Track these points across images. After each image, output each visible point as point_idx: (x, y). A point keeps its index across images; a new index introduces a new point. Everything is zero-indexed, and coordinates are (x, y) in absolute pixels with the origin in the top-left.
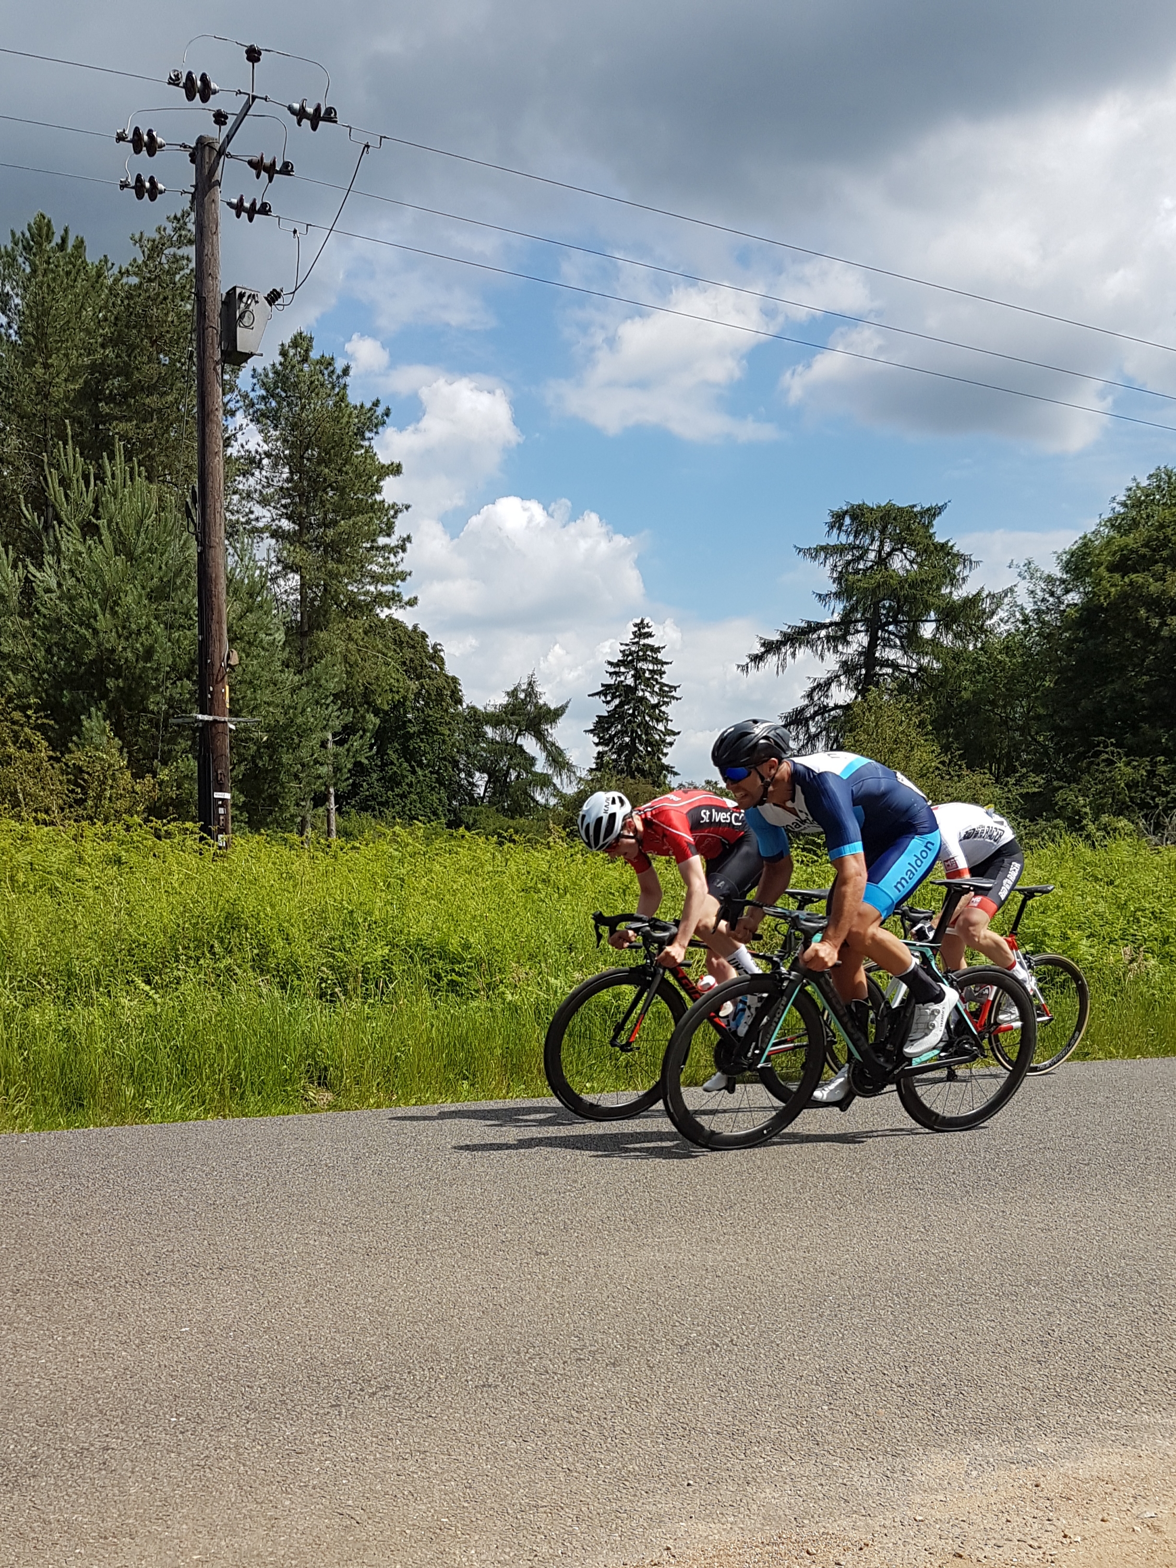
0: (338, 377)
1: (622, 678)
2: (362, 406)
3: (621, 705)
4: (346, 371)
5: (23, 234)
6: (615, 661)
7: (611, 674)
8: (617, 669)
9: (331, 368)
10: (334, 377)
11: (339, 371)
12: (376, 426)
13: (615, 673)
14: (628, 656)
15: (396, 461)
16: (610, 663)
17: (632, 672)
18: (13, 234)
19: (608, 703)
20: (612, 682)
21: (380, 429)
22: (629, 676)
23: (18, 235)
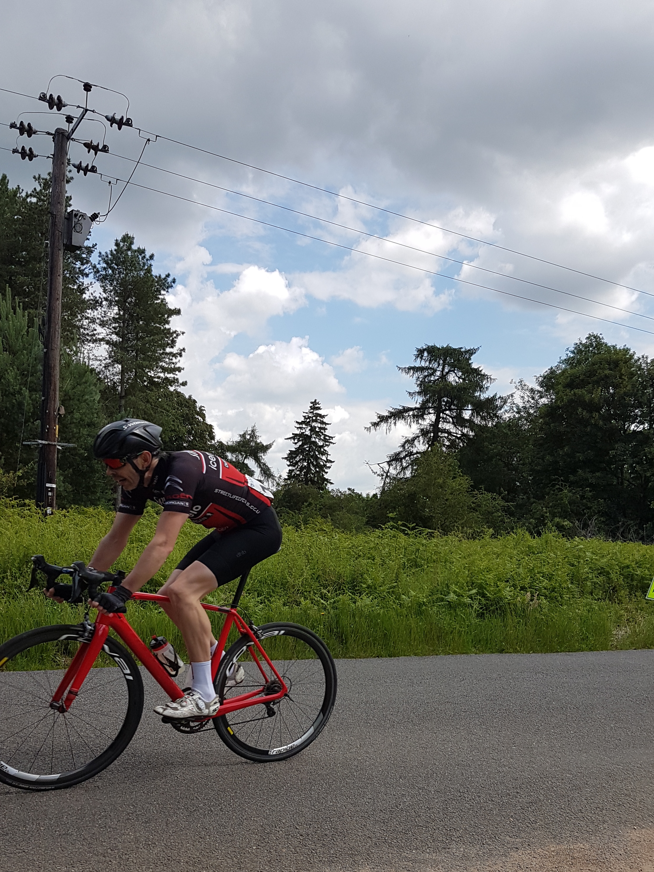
0: (147, 260)
1: (304, 431)
4: (152, 257)
6: (300, 421)
7: (297, 428)
8: (301, 426)
9: (143, 255)
10: (145, 260)
11: (147, 257)
12: (168, 288)
13: (300, 428)
14: (307, 419)
15: (178, 308)
16: (297, 422)
19: (296, 443)
20: (298, 432)
21: (170, 290)
22: (307, 430)
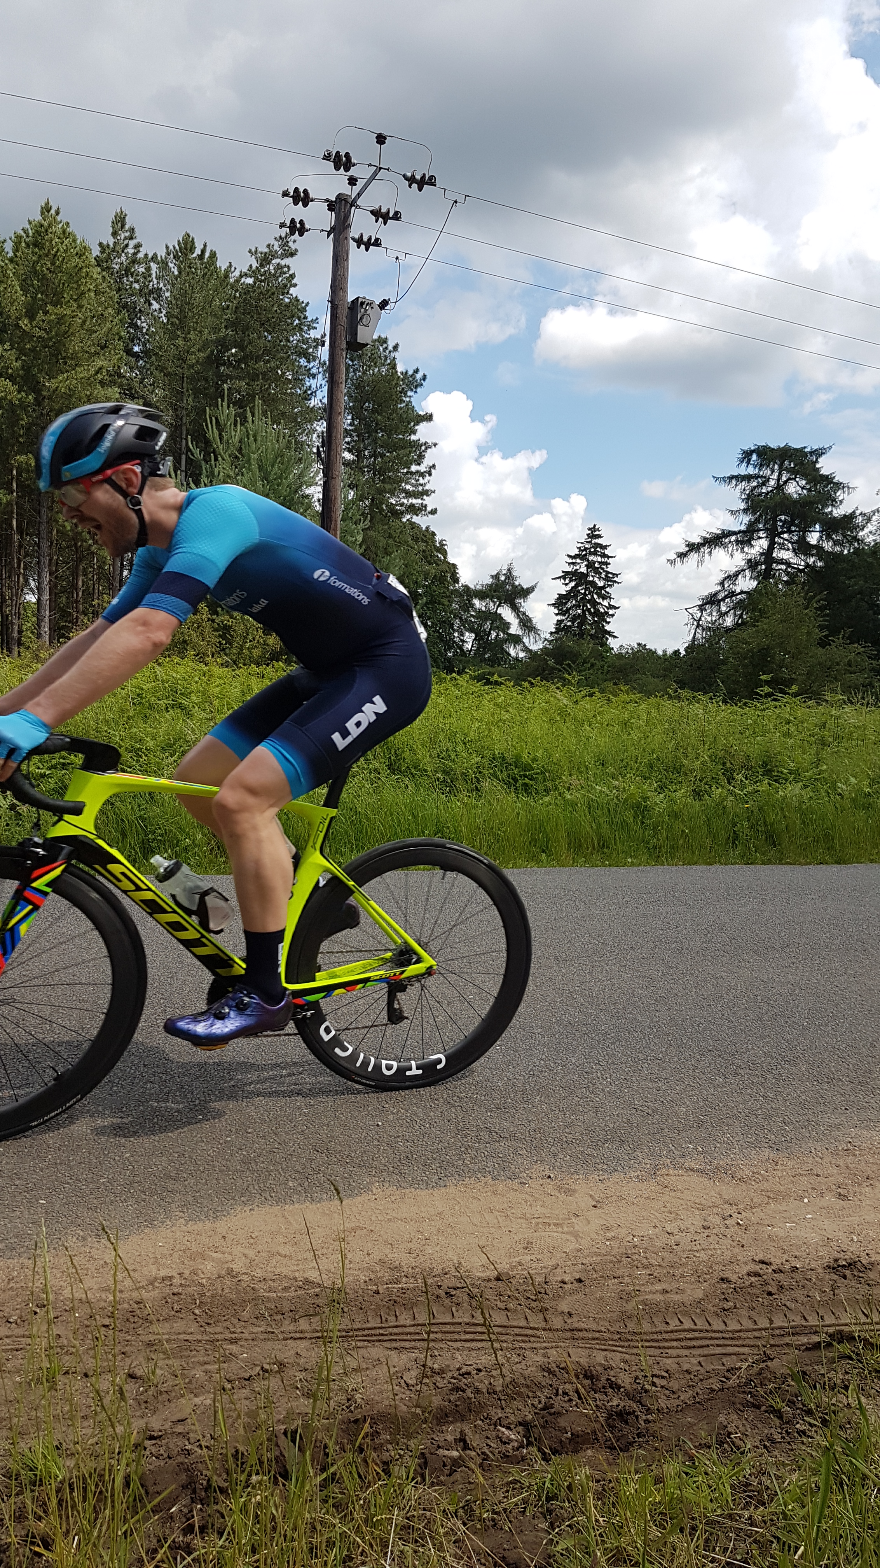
0: (390, 352)
1: (578, 567)
2: (406, 372)
3: (576, 586)
4: (396, 348)
5: (174, 247)
6: (573, 554)
7: (569, 564)
8: (574, 561)
9: (385, 345)
10: (387, 352)
11: (390, 348)
12: (416, 387)
13: (573, 563)
14: (583, 551)
15: (429, 412)
16: (569, 556)
17: (586, 563)
18: (167, 248)
19: (566, 584)
20: (570, 570)
21: (419, 390)
22: (583, 566)
23: (171, 247)
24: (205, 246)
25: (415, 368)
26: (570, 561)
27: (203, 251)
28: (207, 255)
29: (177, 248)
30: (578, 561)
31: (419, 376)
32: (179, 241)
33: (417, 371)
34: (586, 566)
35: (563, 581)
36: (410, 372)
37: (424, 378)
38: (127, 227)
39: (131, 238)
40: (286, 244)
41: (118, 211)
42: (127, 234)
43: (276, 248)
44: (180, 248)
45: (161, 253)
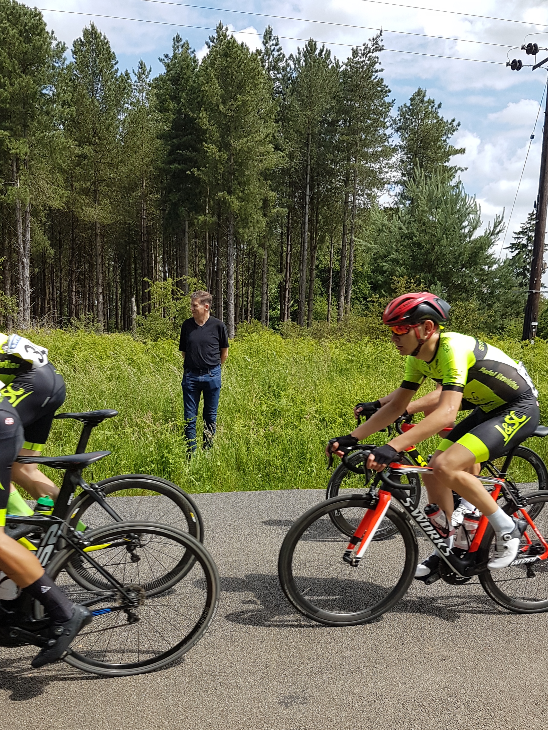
1: (521, 240)
4: (440, 106)
5: (303, 49)
6: (518, 232)
7: (515, 238)
8: (519, 236)
9: (432, 104)
10: (434, 108)
11: (436, 106)
12: (453, 131)
13: (517, 238)
14: (525, 229)
15: (463, 148)
16: (515, 233)
17: (526, 237)
18: (299, 49)
19: (512, 252)
20: (515, 242)
21: (455, 133)
23: (301, 49)
24: (323, 47)
25: (452, 119)
26: (516, 236)
27: (322, 51)
28: (324, 53)
29: (305, 49)
30: (521, 236)
31: (455, 124)
32: (306, 45)
33: (453, 120)
34: (527, 239)
35: (510, 250)
36: (450, 122)
37: (459, 125)
38: (272, 38)
39: (277, 45)
40: (376, 43)
41: (267, 27)
42: (274, 42)
43: (370, 46)
44: (307, 49)
45: (295, 54)
